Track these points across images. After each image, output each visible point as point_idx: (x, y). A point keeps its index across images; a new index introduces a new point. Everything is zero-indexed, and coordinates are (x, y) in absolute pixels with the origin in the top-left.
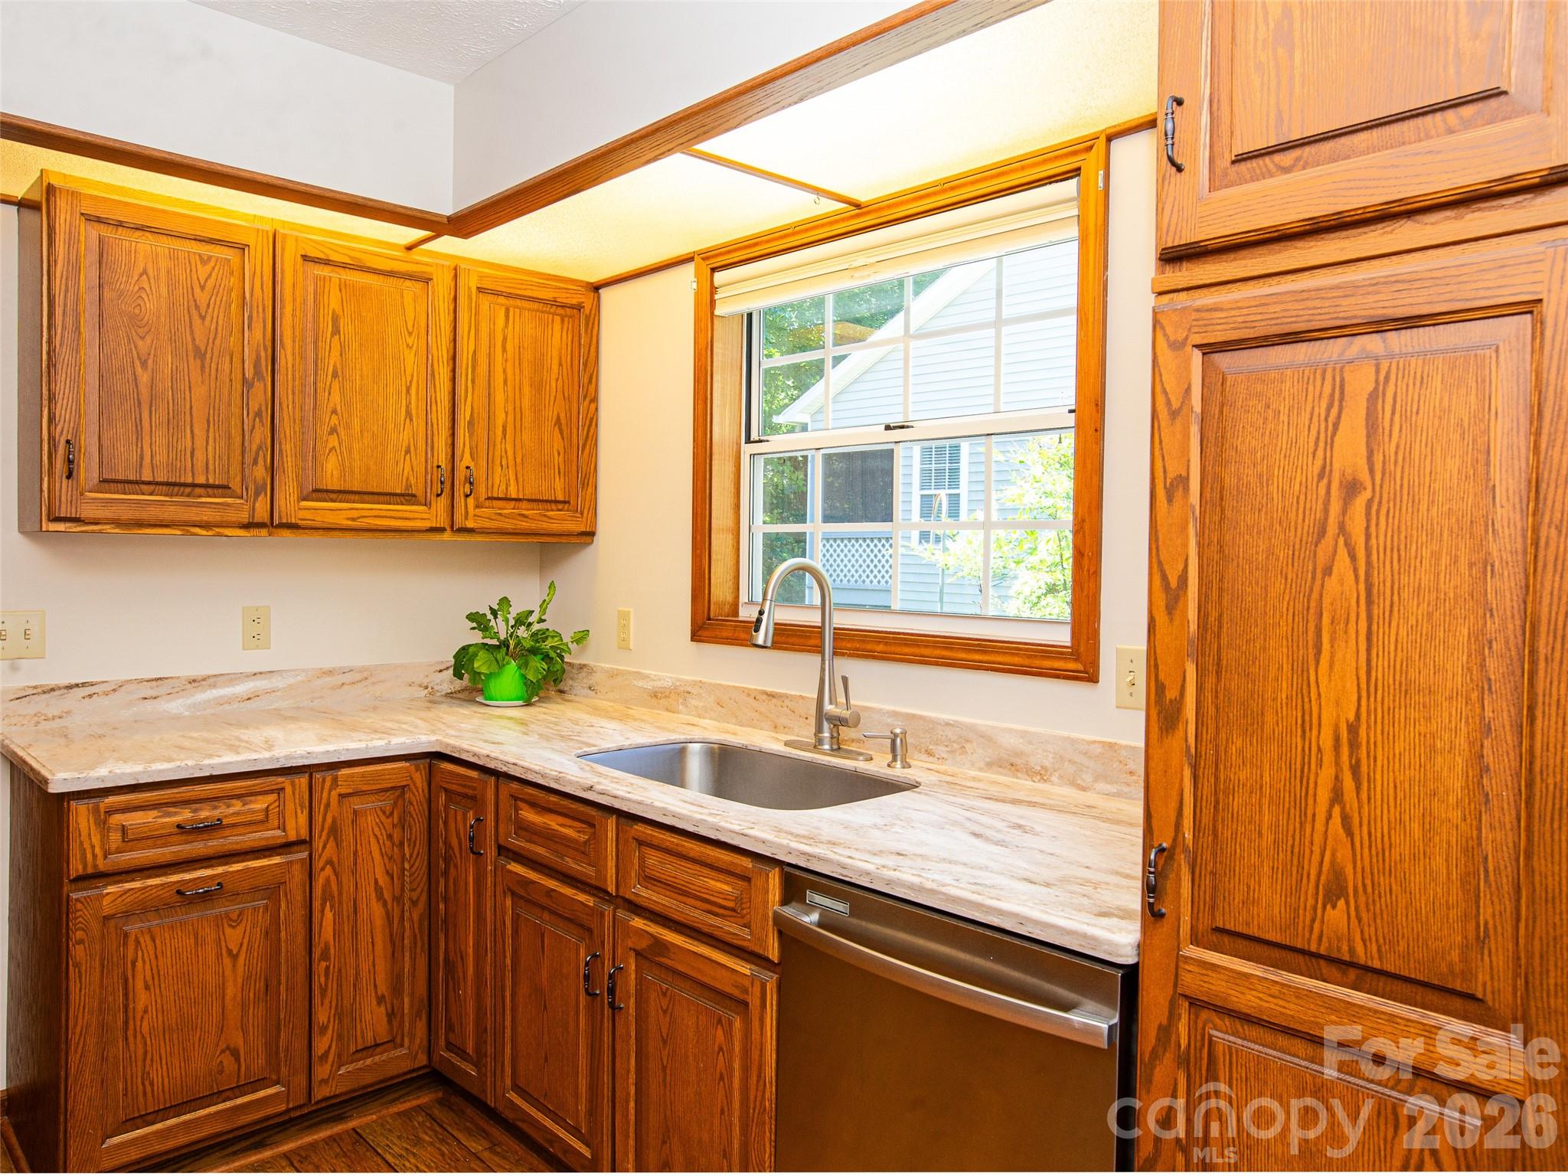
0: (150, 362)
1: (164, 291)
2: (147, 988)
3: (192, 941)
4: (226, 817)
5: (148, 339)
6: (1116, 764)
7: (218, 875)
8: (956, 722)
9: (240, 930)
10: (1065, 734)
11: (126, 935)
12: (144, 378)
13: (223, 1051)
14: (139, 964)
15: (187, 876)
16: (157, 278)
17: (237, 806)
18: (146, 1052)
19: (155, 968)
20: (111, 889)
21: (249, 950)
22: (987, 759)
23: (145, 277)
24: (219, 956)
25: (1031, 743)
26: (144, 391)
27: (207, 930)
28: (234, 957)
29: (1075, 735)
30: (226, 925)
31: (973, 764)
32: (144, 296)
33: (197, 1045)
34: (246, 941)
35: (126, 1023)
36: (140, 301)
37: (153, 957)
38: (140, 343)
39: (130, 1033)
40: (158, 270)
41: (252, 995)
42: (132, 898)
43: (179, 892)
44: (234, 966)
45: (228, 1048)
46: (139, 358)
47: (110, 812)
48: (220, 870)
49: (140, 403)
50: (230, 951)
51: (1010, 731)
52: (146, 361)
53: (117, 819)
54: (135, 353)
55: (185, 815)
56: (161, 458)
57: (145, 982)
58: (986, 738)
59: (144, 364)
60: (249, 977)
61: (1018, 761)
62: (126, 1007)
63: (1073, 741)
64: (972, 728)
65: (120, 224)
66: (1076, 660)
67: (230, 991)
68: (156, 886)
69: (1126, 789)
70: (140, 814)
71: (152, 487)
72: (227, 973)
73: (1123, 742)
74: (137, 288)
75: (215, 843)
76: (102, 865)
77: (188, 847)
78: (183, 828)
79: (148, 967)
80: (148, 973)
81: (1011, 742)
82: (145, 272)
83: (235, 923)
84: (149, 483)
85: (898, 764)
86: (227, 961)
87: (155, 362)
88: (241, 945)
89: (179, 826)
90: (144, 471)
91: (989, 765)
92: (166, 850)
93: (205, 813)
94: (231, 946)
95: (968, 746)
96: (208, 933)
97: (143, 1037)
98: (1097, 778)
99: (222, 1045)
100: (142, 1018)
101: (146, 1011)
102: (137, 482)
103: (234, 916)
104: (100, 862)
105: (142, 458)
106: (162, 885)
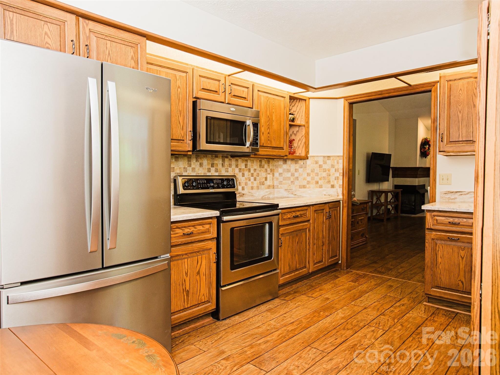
0: (462, 111)
1: (465, 93)
2: (441, 258)
3: (452, 250)
4: (461, 222)
5: (461, 106)
7: (458, 236)
9: (464, 252)
11: (436, 244)
12: (460, 115)
13: (459, 281)
14: (439, 251)
15: (451, 235)
16: (464, 90)
17: (465, 220)
18: (440, 272)
19: (443, 254)
20: (434, 233)
21: (466, 258)
23: (461, 91)
24: (458, 257)
26: (460, 119)
27: (455, 249)
28: (463, 258)
30: (460, 250)
32: (460, 95)
33: (452, 276)
34: (466, 255)
35: (436, 264)
36: (460, 97)
37: (442, 251)
38: (459, 107)
39: (437, 266)
40: (464, 88)
41: (467, 270)
42: (438, 236)
43: (448, 238)
44: (462, 260)
45: (460, 280)
46: (459, 111)
47: (434, 216)
48: (459, 235)
49: (459, 122)
50: (461, 257)
52: (461, 111)
53: (436, 217)
54: (458, 110)
55: (451, 220)
56: (464, 134)
57: (441, 256)
59: (460, 112)
60: (466, 265)
62: (436, 260)
65: (455, 80)
67: (461, 266)
68: (443, 235)
70: (441, 217)
71: (462, 142)
72: (460, 262)
74: (459, 94)
75: (458, 228)
76: (432, 227)
77: (451, 228)
78: (450, 223)
79: (441, 253)
80: (441, 255)
82: (461, 89)
83: (463, 250)
84: (461, 141)
86: (460, 258)
87: (463, 111)
88: (464, 256)
89: (449, 222)
90: (460, 138)
92: (446, 227)
93: (456, 220)
94: (462, 255)
96: (456, 250)
97: (440, 269)
99: (459, 279)
100: (440, 264)
101: (441, 263)
102: (458, 141)
103: (463, 248)
104: (432, 226)
105: (459, 135)
106: (445, 235)
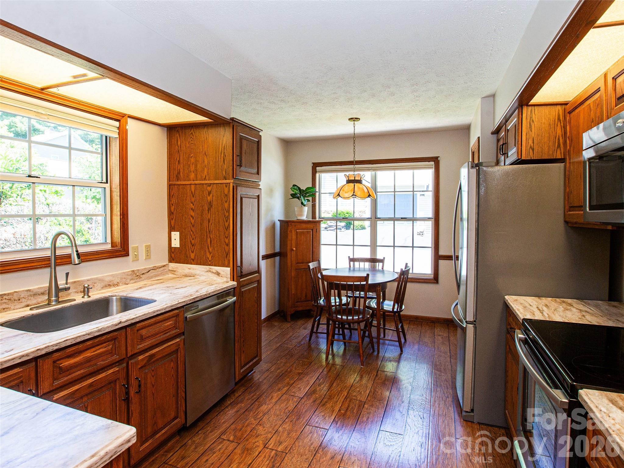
6: (134, 275)
8: (91, 278)
10: (122, 272)
22: (102, 286)
25: (114, 277)
29: (125, 271)
31: (97, 290)
51: (108, 276)
58: (100, 280)
61: (110, 283)
63: (124, 273)
64: (97, 279)
66: (124, 251)
69: (136, 280)
73: (135, 269)
81: (107, 279)
85: (86, 297)
91: (103, 288)
95: (95, 285)
98: (130, 280)
